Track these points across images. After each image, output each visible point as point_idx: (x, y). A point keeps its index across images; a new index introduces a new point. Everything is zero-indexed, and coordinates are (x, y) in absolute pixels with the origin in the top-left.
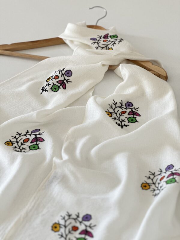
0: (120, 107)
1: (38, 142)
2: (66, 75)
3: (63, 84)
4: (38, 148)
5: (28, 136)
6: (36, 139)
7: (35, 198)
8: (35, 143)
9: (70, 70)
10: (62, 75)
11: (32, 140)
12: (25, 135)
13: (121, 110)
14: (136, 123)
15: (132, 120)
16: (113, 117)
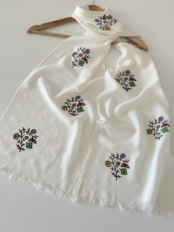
0: (123, 75)
1: (82, 106)
2: (86, 53)
3: (85, 60)
4: (83, 110)
5: (75, 102)
6: (80, 104)
7: (91, 146)
8: (80, 106)
9: (88, 49)
10: (84, 53)
11: (78, 105)
12: (72, 101)
13: (124, 77)
14: (135, 86)
15: (132, 84)
16: (120, 83)
